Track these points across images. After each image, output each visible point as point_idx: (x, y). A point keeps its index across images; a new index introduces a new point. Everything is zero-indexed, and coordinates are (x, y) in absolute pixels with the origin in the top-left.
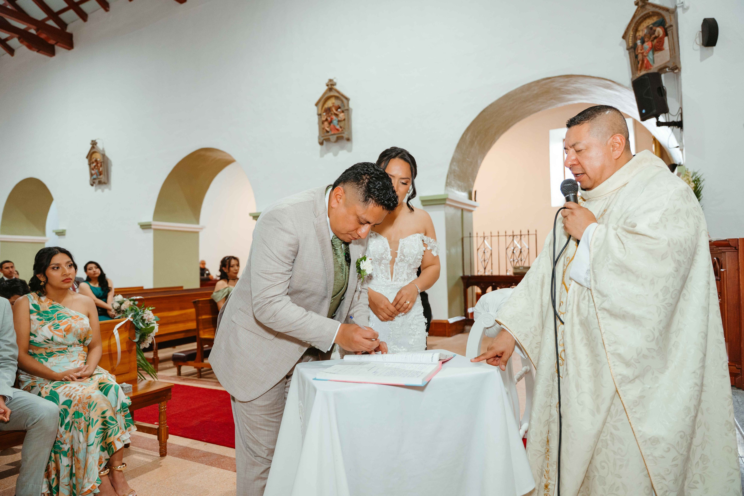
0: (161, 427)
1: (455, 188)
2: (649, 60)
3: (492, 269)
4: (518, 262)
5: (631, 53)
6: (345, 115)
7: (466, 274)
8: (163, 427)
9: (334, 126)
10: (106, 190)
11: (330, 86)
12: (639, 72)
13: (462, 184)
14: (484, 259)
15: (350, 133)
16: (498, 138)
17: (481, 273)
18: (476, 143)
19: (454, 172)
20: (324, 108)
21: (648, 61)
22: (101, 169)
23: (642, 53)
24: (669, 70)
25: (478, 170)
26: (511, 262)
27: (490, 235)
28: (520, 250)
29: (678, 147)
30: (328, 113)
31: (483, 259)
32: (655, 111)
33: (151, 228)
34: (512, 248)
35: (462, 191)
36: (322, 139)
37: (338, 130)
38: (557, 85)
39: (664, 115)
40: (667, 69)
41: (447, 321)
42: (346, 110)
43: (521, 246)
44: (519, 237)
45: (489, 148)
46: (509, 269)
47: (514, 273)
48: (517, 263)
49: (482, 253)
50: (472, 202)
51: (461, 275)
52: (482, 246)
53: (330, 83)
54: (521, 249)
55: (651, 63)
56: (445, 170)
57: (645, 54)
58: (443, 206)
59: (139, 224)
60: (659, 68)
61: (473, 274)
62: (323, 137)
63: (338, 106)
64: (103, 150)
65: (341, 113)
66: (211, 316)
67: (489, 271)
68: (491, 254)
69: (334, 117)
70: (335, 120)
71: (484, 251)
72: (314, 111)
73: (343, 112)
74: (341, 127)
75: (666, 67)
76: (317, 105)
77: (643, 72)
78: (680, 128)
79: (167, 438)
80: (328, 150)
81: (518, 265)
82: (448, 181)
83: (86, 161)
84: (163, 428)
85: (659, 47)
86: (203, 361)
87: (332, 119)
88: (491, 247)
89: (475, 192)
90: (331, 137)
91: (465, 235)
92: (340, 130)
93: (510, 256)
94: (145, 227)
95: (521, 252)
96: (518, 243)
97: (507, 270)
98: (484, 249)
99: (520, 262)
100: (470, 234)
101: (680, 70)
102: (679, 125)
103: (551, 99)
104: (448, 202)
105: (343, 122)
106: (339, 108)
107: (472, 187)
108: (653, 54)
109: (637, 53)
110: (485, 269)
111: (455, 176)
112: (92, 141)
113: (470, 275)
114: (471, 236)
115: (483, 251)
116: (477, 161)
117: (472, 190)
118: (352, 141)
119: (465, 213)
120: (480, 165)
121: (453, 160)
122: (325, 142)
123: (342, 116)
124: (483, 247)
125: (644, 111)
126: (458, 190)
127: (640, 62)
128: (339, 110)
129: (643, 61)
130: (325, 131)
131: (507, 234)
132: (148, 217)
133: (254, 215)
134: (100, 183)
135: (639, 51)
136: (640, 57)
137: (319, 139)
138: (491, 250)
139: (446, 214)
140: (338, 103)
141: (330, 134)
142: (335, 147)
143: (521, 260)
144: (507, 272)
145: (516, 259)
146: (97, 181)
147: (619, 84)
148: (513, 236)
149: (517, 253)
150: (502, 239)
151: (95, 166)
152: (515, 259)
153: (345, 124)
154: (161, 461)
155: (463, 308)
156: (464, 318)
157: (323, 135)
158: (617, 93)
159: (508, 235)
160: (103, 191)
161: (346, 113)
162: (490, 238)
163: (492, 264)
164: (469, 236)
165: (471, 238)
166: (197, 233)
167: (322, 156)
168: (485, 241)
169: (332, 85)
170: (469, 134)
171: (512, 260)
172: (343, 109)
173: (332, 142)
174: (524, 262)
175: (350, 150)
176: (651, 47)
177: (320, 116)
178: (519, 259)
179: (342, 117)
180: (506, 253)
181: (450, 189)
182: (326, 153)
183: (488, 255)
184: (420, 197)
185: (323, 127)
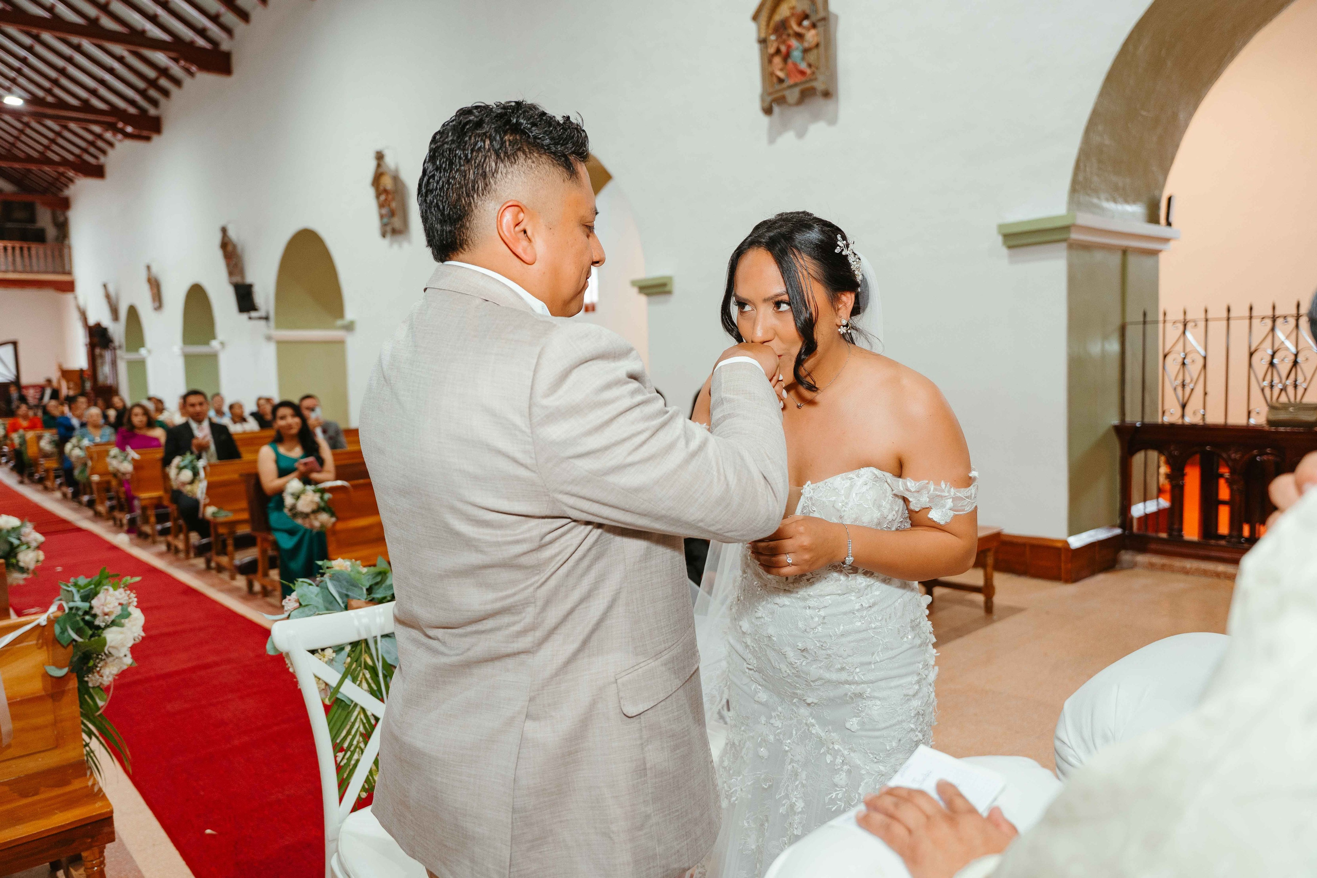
1: (1103, 196)
3: (1204, 408)
4: (1284, 389)
6: (817, 34)
7: (1128, 419)
9: (795, 65)
10: (406, 245)
13: (1128, 180)
14: (1184, 381)
15: (832, 76)
16: (1245, 43)
17: (1172, 415)
18: (1169, 64)
20: (772, 24)
22: (394, 205)
25: (1180, 139)
26: (1263, 390)
27: (1203, 316)
28: (1292, 357)
30: (782, 35)
31: (1179, 381)
34: (1270, 352)
35: (1126, 201)
36: (769, 99)
37: (803, 73)
41: (1066, 543)
42: (821, 19)
43: (1297, 346)
44: (1292, 321)
46: (1258, 410)
47: (1270, 423)
48: (1283, 394)
49: (1178, 366)
50: (1160, 230)
51: (1116, 421)
52: (1179, 347)
54: (1296, 355)
56: (1070, 149)
58: (1064, 245)
61: (1148, 420)
62: (770, 94)
63: (804, 12)
65: (809, 30)
67: (1195, 413)
68: (1205, 366)
69: (794, 42)
70: (797, 49)
71: (1184, 358)
72: (751, 31)
73: (814, 26)
74: (810, 66)
76: (755, 18)
80: (784, 126)
81: (1283, 399)
82: (1081, 178)
83: (371, 192)
87: (789, 47)
88: (1206, 350)
89: (1170, 199)
90: (787, 93)
91: (1128, 319)
92: (808, 71)
93: (1260, 376)
95: (1295, 363)
96: (1288, 337)
97: (1249, 413)
98: (1182, 355)
99: (1291, 390)
100: (1145, 314)
104: (1072, 236)
105: (815, 52)
106: (806, 17)
107: (1162, 187)
110: (1184, 406)
111: (1100, 161)
113: (1138, 424)
114: (1148, 319)
115: (1180, 360)
116: (1175, 116)
117: (1160, 196)
118: (837, 98)
119: (1132, 260)
120: (1186, 125)
121: (1095, 118)
122: (776, 109)
123: (811, 36)
124: (1181, 349)
126: (1115, 201)
128: (806, 23)
130: (775, 80)
131: (1255, 313)
133: (644, 284)
134: (395, 232)
137: (763, 100)
138: (1205, 358)
139: (1070, 267)
141: (785, 85)
142: (799, 115)
143: (1296, 386)
144: (1249, 417)
145: (1281, 382)
146: (389, 228)
148: (1274, 319)
149: (1284, 367)
150: (1239, 327)
152: (1276, 380)
153: (818, 58)
155: (1118, 506)
156: (1118, 531)
157: (771, 90)
159: (1257, 317)
160: (400, 246)
162: (1202, 324)
163: (1206, 394)
164: (1141, 319)
165: (1148, 327)
167: (772, 140)
168: (1189, 335)
170: (1147, 39)
171: (1266, 383)
172: (814, 18)
173: (790, 105)
174: (1306, 389)
175: (833, 121)
177: (762, 45)
178: (1290, 382)
179: (811, 40)
180: (1250, 365)
181: (1087, 198)
182: (780, 133)
183: (1194, 369)
184: (1000, 227)
185: (770, 70)
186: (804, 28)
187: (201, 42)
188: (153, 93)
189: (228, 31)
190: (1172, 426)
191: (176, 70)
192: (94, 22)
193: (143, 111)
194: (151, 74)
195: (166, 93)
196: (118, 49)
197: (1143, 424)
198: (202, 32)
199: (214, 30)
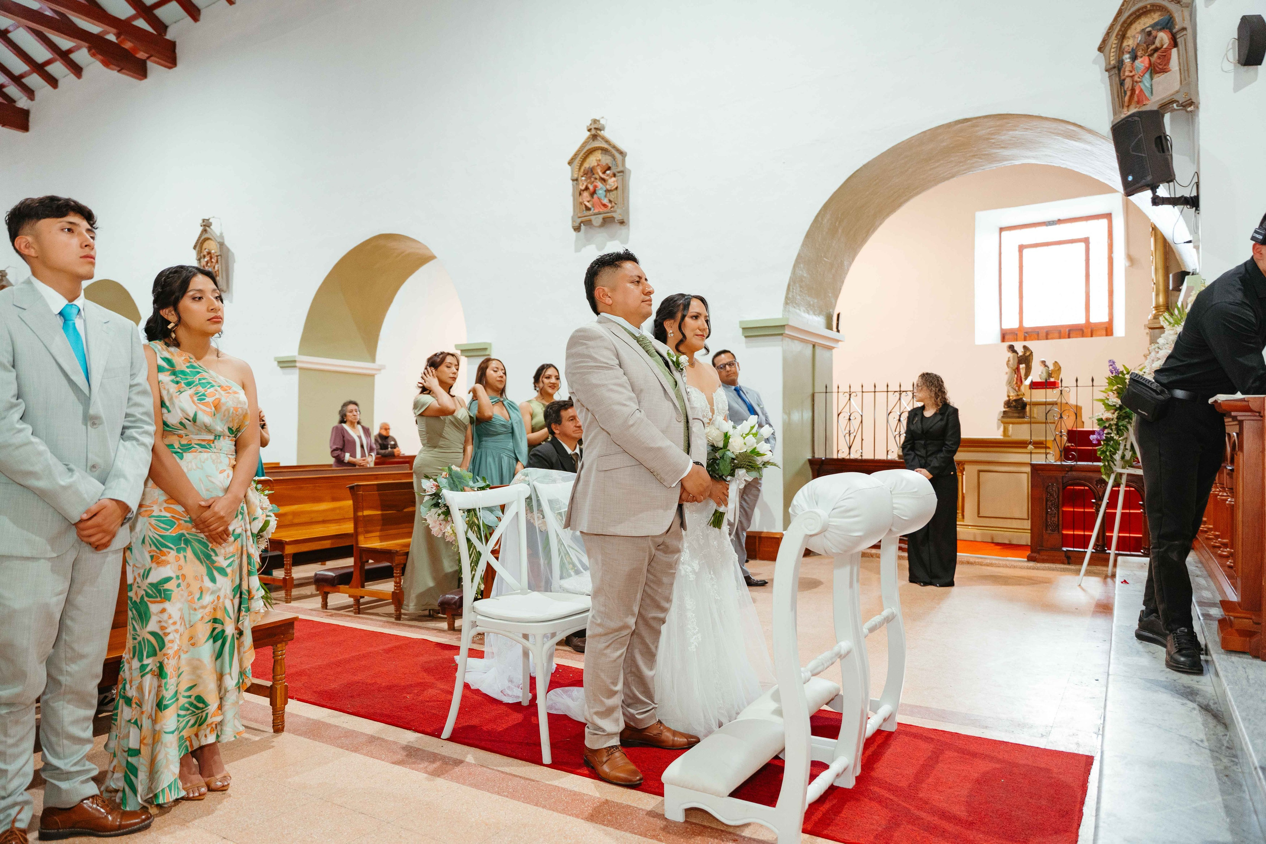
0: (277, 684)
1: (802, 309)
2: (1143, 87)
3: (862, 449)
5: (1113, 77)
6: (617, 181)
7: (816, 456)
8: (280, 684)
9: (599, 199)
11: (593, 132)
12: (1125, 109)
13: (816, 301)
14: (850, 431)
15: (626, 211)
16: (881, 224)
17: (843, 453)
18: (840, 231)
19: (802, 281)
20: (582, 169)
21: (1141, 90)
22: (217, 267)
23: (1132, 77)
24: (1177, 106)
25: (845, 276)
26: (894, 438)
27: (860, 389)
29: (1190, 242)
30: (590, 178)
31: (847, 431)
32: (1149, 178)
33: (295, 367)
34: (898, 413)
35: (814, 314)
36: (580, 220)
37: (605, 206)
38: (982, 132)
39: (1166, 184)
40: (1175, 105)
41: (782, 534)
42: (619, 172)
45: (864, 240)
46: (892, 450)
49: (846, 421)
50: (833, 334)
51: (809, 457)
52: (847, 409)
53: (593, 127)
55: (1147, 94)
56: (785, 277)
57: (1136, 78)
58: (780, 337)
59: (276, 359)
60: (1161, 103)
61: (827, 457)
62: (579, 217)
63: (607, 164)
64: (222, 236)
65: (611, 177)
66: (379, 512)
67: (857, 451)
68: (862, 422)
69: (599, 184)
70: (601, 189)
71: (850, 417)
72: (567, 173)
73: (614, 175)
74: (610, 201)
75: (1173, 102)
76: (570, 163)
77: (1133, 110)
78: (1194, 208)
79: (286, 703)
80: (588, 241)
82: (790, 295)
84: (278, 687)
85: (1161, 67)
86: (363, 586)
87: (595, 187)
88: (862, 411)
89: (838, 315)
91: (816, 390)
92: (610, 205)
93: (893, 427)
94: (286, 364)
96: (908, 404)
97: (888, 452)
98: (849, 414)
100: (826, 387)
101: (1197, 107)
102: (1193, 202)
103: (974, 156)
104: (787, 332)
105: (615, 192)
106: (609, 168)
107: (833, 306)
108: (1152, 79)
109: (1123, 78)
110: (850, 448)
111: (801, 287)
112: (204, 220)
113: (823, 458)
114: (828, 390)
115: (848, 417)
116: (842, 263)
117: (832, 312)
118: (628, 225)
119: (818, 351)
120: (848, 269)
121: (799, 259)
122: (583, 227)
123: (612, 182)
125: (1130, 178)
126: (807, 312)
127: (1129, 93)
128: (608, 172)
129: (1133, 90)
130: (584, 208)
131: (890, 389)
132: (291, 350)
135: (1127, 73)
136: (1128, 83)
137: (573, 221)
138: (862, 417)
139: (784, 352)
140: (606, 160)
141: (591, 212)
142: (600, 232)
144: (887, 455)
147: (1090, 131)
148: (900, 392)
150: (882, 397)
151: (207, 262)
153: (617, 197)
154: (274, 740)
157: (579, 215)
158: (1088, 147)
159: (891, 391)
161: (620, 178)
162: (860, 394)
163: (862, 440)
164: (824, 390)
165: (828, 395)
166: (373, 376)
168: (852, 401)
169: (596, 129)
170: (828, 216)
171: (897, 432)
172: (614, 170)
173: (595, 227)
175: (625, 241)
176: (1147, 65)
177: (575, 182)
179: (613, 184)
180: (888, 422)
181: (793, 309)
182: (585, 246)
183: (855, 423)
184: (741, 322)
185: (581, 200)
186: (608, 175)
189: (30, 93)
190: (843, 460)
197: (826, 459)
199: (14, 91)
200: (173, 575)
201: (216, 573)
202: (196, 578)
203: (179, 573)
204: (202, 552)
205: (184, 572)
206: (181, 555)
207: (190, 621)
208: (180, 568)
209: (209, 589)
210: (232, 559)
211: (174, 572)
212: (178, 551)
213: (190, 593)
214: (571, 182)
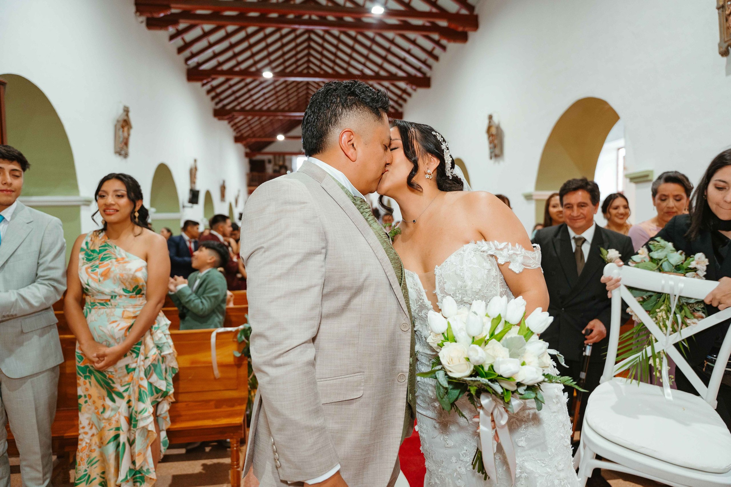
22: (497, 142)
33: (532, 199)
36: (726, 44)
59: (524, 195)
62: (725, 42)
64: (499, 123)
72: (711, 4)
83: (487, 136)
94: (528, 197)
112: (489, 116)
133: (633, 176)
134: (497, 156)
137: (720, 46)
146: (494, 155)
151: (492, 140)
157: (726, 40)
177: (721, 9)
185: (728, 25)
187: (419, 75)
188: (401, 102)
189: (430, 67)
191: (409, 89)
192: (377, 74)
193: (396, 110)
194: (399, 92)
195: (405, 100)
196: (386, 84)
198: (419, 70)
199: (424, 68)
200: (82, 394)
201: (114, 396)
202: (99, 397)
203: (87, 393)
204: (102, 380)
205: (90, 392)
206: (87, 381)
207: (99, 427)
208: (87, 390)
209: (109, 407)
210: (127, 387)
211: (83, 392)
212: (85, 377)
213: (96, 408)
214: (717, 11)
